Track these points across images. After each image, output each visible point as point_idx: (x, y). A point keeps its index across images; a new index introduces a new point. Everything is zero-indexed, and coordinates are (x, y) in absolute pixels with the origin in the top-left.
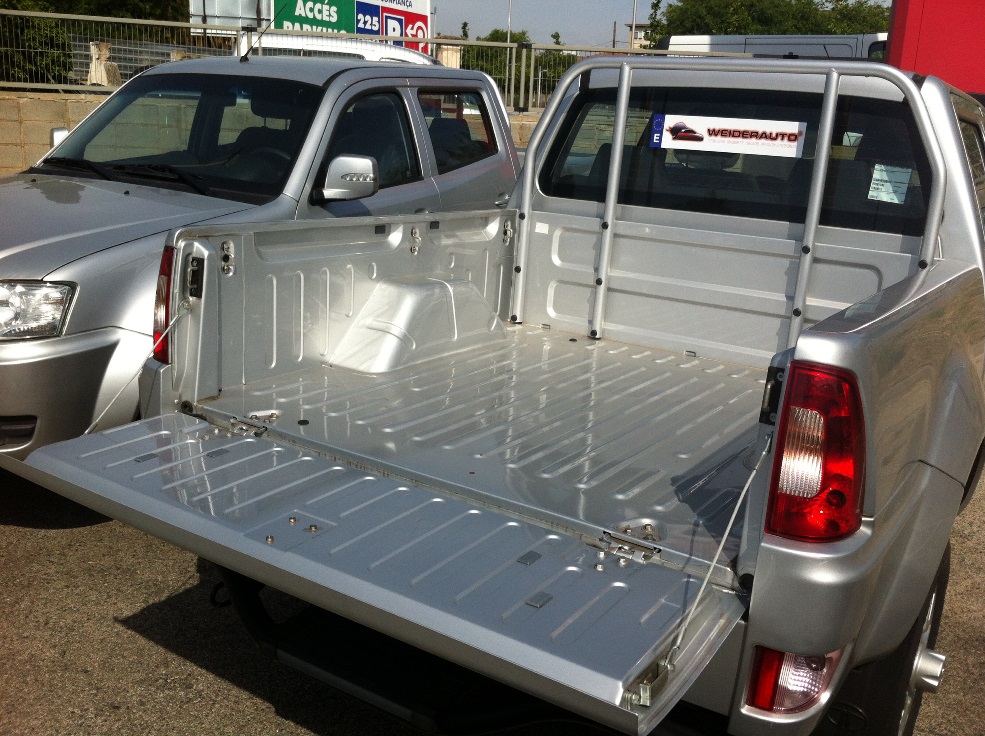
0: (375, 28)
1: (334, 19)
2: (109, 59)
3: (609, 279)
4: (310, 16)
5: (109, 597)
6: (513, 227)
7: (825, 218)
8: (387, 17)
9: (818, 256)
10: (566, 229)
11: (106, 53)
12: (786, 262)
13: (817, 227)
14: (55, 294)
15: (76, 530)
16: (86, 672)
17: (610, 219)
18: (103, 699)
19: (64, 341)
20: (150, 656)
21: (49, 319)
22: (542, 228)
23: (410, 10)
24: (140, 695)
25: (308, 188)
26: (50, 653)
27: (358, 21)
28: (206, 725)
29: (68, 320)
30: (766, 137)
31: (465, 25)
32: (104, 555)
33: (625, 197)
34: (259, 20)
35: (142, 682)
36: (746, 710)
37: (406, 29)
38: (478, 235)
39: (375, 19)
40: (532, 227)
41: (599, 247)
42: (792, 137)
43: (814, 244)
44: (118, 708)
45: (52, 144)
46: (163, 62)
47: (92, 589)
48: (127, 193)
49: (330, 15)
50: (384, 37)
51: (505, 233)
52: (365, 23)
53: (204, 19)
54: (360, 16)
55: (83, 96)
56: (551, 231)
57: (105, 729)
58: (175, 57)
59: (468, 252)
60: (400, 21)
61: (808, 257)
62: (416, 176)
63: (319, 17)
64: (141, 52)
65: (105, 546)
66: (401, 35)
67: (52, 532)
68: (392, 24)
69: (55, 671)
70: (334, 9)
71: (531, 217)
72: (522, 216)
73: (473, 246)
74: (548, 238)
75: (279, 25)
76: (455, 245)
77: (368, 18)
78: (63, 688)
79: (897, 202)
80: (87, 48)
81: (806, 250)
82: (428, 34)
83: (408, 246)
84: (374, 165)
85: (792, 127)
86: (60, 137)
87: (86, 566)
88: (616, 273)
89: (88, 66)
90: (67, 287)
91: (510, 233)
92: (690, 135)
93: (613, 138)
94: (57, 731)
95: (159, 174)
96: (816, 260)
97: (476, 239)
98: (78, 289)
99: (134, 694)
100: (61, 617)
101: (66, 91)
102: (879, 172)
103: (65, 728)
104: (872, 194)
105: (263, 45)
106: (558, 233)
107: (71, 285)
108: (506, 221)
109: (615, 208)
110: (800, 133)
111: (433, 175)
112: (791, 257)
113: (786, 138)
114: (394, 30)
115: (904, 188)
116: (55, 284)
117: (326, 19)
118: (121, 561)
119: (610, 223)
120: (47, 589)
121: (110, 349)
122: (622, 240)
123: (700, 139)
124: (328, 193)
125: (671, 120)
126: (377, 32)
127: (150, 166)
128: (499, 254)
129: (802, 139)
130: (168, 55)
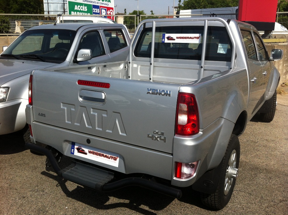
0: (98, 12)
1: (86, 10)
2: (21, 25)
3: (153, 78)
4: (79, 10)
5: (22, 171)
6: (127, 66)
7: (207, 58)
8: (102, 9)
9: (205, 68)
10: (141, 66)
11: (20, 24)
12: (197, 71)
13: (204, 61)
14: (4, 90)
15: (13, 154)
16: (16, 189)
17: (152, 62)
18: (21, 196)
19: (7, 103)
20: (33, 184)
21: (3, 97)
22: (135, 66)
23: (108, 6)
24: (30, 194)
25: (73, 58)
26: (6, 185)
27: (93, 10)
28: (48, 200)
29: (7, 97)
30: (191, 38)
31: (125, 10)
32: (20, 160)
33: (156, 56)
34: (64, 12)
35: (31, 191)
36: (175, 178)
37: (107, 11)
38: (118, 68)
39: (98, 9)
40: (133, 65)
41: (150, 70)
42: (197, 38)
43: (204, 66)
44: (25, 197)
45: (3, 51)
46: (37, 25)
47: (17, 169)
48: (23, 63)
49: (85, 9)
50: (101, 15)
51: (125, 67)
52: (95, 11)
53: (49, 12)
54: (94, 9)
55: (13, 37)
56: (138, 66)
57: (21, 203)
58: (40, 24)
59: (115, 73)
60: (105, 10)
61: (202, 69)
62: (104, 53)
63: (82, 10)
64: (30, 23)
65: (21, 158)
66: (106, 14)
67: (6, 155)
68: (103, 11)
69: (8, 190)
70: (86, 7)
71: (132, 63)
72: (130, 63)
73: (116, 71)
74: (137, 68)
75: (70, 13)
76: (111, 72)
77: (96, 9)
78: (10, 194)
79: (225, 53)
80: (15, 23)
81: (202, 67)
82: (113, 13)
83: (97, 72)
84: (90, 52)
85: (197, 35)
86: (5, 49)
87: (16, 163)
88: (155, 76)
89: (15, 27)
90: (7, 88)
91: (127, 67)
92: (172, 39)
93: (152, 41)
94: (9, 204)
95: (32, 57)
96: (205, 70)
97: (117, 69)
98: (10, 89)
99: (29, 194)
100: (9, 176)
101: (9, 36)
102: (220, 46)
103: (11, 203)
104: (218, 52)
105: (64, 19)
106: (139, 67)
107: (8, 88)
108: (125, 64)
109: (154, 59)
110: (199, 37)
111: (109, 53)
112: (198, 69)
113: (196, 38)
114: (104, 12)
115: (226, 50)
116: (4, 87)
117: (84, 10)
118: (25, 161)
119: (152, 63)
120: (5, 170)
121: (19, 104)
122: (156, 68)
123: (174, 40)
124: (78, 59)
125: (167, 35)
126: (99, 14)
127: (29, 55)
128: (124, 73)
129: (200, 38)
130: (38, 23)
